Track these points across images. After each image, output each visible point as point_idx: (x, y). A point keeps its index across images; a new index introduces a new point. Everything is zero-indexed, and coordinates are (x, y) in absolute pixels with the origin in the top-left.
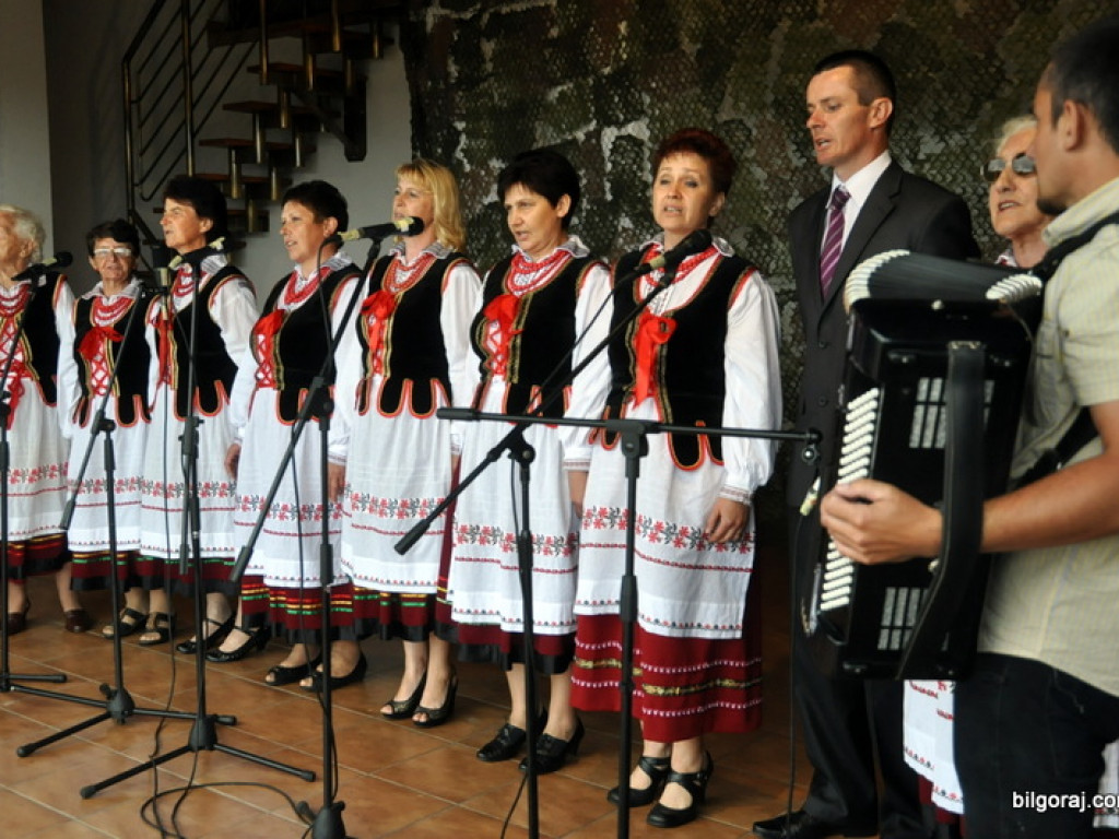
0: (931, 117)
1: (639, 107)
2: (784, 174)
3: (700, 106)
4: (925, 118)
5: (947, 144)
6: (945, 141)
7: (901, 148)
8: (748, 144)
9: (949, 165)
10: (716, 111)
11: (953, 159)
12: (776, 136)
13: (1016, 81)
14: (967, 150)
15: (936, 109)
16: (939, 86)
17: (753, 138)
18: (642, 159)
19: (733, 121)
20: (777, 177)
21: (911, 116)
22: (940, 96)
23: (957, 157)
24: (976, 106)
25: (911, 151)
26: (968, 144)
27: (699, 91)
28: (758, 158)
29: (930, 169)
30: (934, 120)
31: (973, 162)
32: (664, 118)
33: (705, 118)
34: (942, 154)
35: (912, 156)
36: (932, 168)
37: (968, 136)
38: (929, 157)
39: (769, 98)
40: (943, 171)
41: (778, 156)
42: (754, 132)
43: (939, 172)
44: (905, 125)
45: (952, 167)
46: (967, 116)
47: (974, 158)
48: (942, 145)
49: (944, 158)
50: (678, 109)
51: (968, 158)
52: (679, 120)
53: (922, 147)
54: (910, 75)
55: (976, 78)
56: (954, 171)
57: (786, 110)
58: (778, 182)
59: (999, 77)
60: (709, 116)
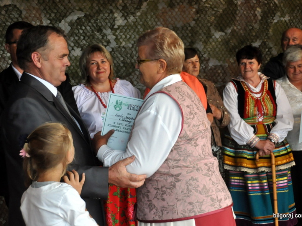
0: (121, 8)
5: (128, 21)
6: (127, 20)
7: (106, 23)
9: (128, 31)
11: (130, 28)
14: (137, 23)
15: (123, 4)
19: (10, 5)
21: (111, 8)
23: (132, 28)
25: (111, 24)
26: (137, 21)
29: (120, 33)
30: (122, 10)
34: (126, 25)
35: (111, 26)
36: (121, 32)
37: (137, 17)
38: (119, 26)
40: (126, 33)
43: (124, 34)
44: (108, 11)
45: (130, 31)
46: (137, 8)
47: (139, 27)
48: (126, 21)
49: (126, 28)
51: (137, 27)
53: (116, 22)
56: (130, 33)
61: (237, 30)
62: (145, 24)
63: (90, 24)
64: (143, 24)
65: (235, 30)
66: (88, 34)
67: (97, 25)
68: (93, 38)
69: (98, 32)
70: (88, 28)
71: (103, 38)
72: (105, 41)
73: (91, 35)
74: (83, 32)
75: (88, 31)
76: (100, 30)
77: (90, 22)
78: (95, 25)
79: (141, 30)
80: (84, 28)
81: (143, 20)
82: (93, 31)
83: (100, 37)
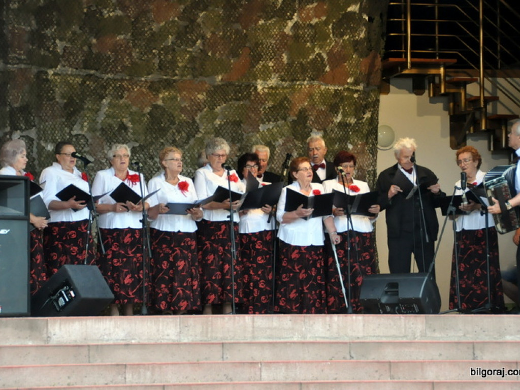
0: (171, 141)
1: (33, 124)
2: (103, 159)
3: (64, 126)
4: (168, 141)
8: (86, 145)
10: (71, 129)
12: (100, 143)
13: (203, 132)
15: (173, 139)
16: (175, 131)
17: (89, 143)
18: (33, 147)
19: (80, 135)
20: (99, 160)
21: (162, 141)
22: (174, 134)
24: (188, 139)
27: (64, 120)
28: (91, 152)
30: (172, 143)
31: (186, 160)
32: (45, 129)
33: (66, 132)
37: (185, 150)
39: (99, 126)
41: (100, 152)
42: (90, 141)
44: (160, 143)
46: (185, 143)
50: (52, 127)
52: (53, 132)
54: (162, 125)
55: (189, 129)
57: (106, 133)
58: (99, 163)
59: (197, 130)
60: (68, 131)
61: (275, 168)
62: (192, 156)
63: (143, 153)
64: (190, 156)
65: (273, 168)
66: (141, 160)
67: (149, 154)
68: (146, 164)
69: (150, 159)
70: (142, 156)
71: (154, 165)
72: (156, 168)
73: (144, 162)
74: (137, 159)
75: (141, 158)
76: (152, 158)
77: (143, 151)
78: (148, 154)
79: (189, 161)
80: (138, 155)
81: (191, 152)
82: (145, 159)
83: (152, 164)
